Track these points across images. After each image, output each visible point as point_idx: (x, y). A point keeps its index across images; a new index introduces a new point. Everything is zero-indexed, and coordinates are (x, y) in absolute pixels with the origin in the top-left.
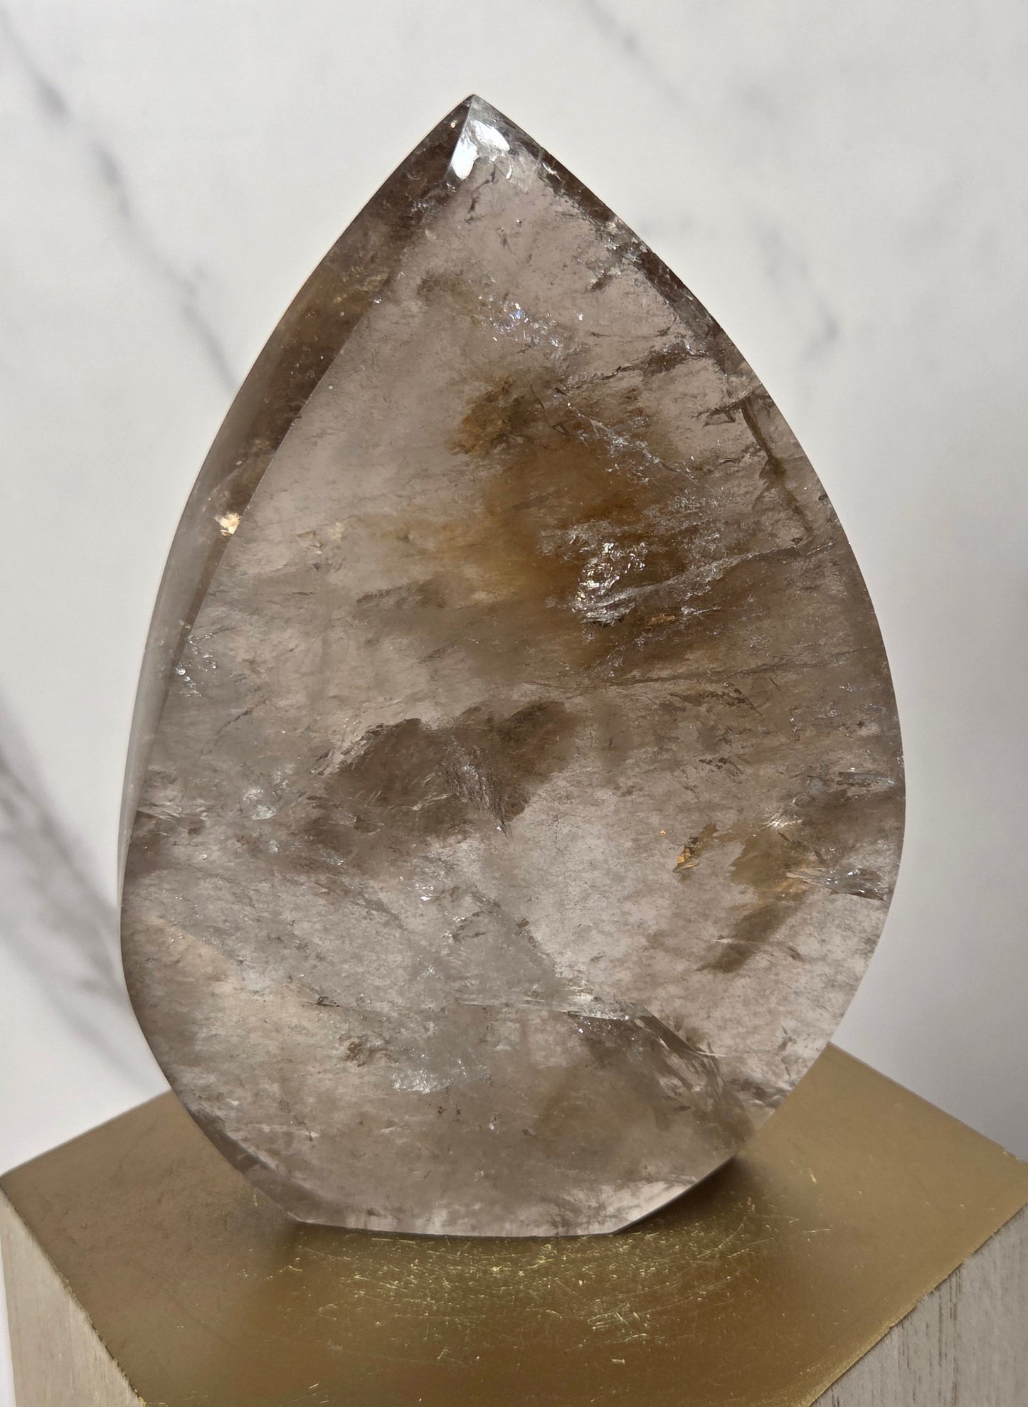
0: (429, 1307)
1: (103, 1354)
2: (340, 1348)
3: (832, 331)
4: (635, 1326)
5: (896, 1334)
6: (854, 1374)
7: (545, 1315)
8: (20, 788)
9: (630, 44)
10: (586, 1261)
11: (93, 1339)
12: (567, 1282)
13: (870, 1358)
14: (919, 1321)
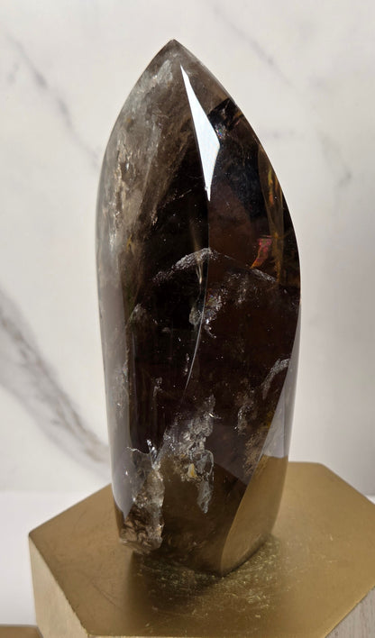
0: (189, 592)
1: (71, 610)
2: (156, 609)
3: (349, 176)
4: (264, 601)
5: (359, 606)
6: (343, 623)
7: (231, 596)
8: (29, 347)
9: (270, 61)
10: (246, 573)
11: (66, 603)
12: (239, 582)
13: (350, 616)
14: (368, 599)
